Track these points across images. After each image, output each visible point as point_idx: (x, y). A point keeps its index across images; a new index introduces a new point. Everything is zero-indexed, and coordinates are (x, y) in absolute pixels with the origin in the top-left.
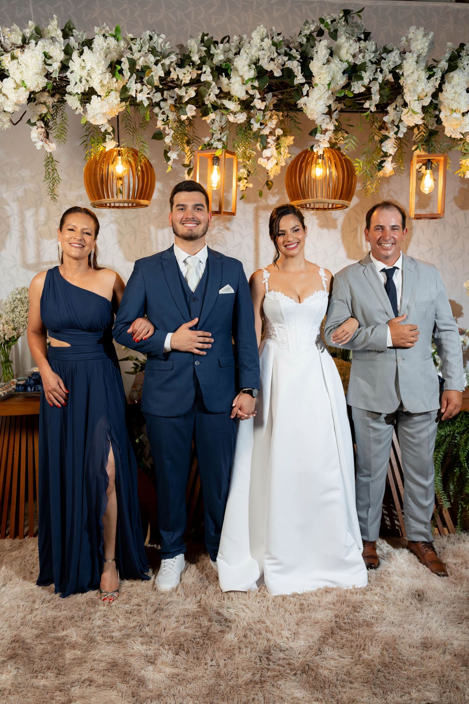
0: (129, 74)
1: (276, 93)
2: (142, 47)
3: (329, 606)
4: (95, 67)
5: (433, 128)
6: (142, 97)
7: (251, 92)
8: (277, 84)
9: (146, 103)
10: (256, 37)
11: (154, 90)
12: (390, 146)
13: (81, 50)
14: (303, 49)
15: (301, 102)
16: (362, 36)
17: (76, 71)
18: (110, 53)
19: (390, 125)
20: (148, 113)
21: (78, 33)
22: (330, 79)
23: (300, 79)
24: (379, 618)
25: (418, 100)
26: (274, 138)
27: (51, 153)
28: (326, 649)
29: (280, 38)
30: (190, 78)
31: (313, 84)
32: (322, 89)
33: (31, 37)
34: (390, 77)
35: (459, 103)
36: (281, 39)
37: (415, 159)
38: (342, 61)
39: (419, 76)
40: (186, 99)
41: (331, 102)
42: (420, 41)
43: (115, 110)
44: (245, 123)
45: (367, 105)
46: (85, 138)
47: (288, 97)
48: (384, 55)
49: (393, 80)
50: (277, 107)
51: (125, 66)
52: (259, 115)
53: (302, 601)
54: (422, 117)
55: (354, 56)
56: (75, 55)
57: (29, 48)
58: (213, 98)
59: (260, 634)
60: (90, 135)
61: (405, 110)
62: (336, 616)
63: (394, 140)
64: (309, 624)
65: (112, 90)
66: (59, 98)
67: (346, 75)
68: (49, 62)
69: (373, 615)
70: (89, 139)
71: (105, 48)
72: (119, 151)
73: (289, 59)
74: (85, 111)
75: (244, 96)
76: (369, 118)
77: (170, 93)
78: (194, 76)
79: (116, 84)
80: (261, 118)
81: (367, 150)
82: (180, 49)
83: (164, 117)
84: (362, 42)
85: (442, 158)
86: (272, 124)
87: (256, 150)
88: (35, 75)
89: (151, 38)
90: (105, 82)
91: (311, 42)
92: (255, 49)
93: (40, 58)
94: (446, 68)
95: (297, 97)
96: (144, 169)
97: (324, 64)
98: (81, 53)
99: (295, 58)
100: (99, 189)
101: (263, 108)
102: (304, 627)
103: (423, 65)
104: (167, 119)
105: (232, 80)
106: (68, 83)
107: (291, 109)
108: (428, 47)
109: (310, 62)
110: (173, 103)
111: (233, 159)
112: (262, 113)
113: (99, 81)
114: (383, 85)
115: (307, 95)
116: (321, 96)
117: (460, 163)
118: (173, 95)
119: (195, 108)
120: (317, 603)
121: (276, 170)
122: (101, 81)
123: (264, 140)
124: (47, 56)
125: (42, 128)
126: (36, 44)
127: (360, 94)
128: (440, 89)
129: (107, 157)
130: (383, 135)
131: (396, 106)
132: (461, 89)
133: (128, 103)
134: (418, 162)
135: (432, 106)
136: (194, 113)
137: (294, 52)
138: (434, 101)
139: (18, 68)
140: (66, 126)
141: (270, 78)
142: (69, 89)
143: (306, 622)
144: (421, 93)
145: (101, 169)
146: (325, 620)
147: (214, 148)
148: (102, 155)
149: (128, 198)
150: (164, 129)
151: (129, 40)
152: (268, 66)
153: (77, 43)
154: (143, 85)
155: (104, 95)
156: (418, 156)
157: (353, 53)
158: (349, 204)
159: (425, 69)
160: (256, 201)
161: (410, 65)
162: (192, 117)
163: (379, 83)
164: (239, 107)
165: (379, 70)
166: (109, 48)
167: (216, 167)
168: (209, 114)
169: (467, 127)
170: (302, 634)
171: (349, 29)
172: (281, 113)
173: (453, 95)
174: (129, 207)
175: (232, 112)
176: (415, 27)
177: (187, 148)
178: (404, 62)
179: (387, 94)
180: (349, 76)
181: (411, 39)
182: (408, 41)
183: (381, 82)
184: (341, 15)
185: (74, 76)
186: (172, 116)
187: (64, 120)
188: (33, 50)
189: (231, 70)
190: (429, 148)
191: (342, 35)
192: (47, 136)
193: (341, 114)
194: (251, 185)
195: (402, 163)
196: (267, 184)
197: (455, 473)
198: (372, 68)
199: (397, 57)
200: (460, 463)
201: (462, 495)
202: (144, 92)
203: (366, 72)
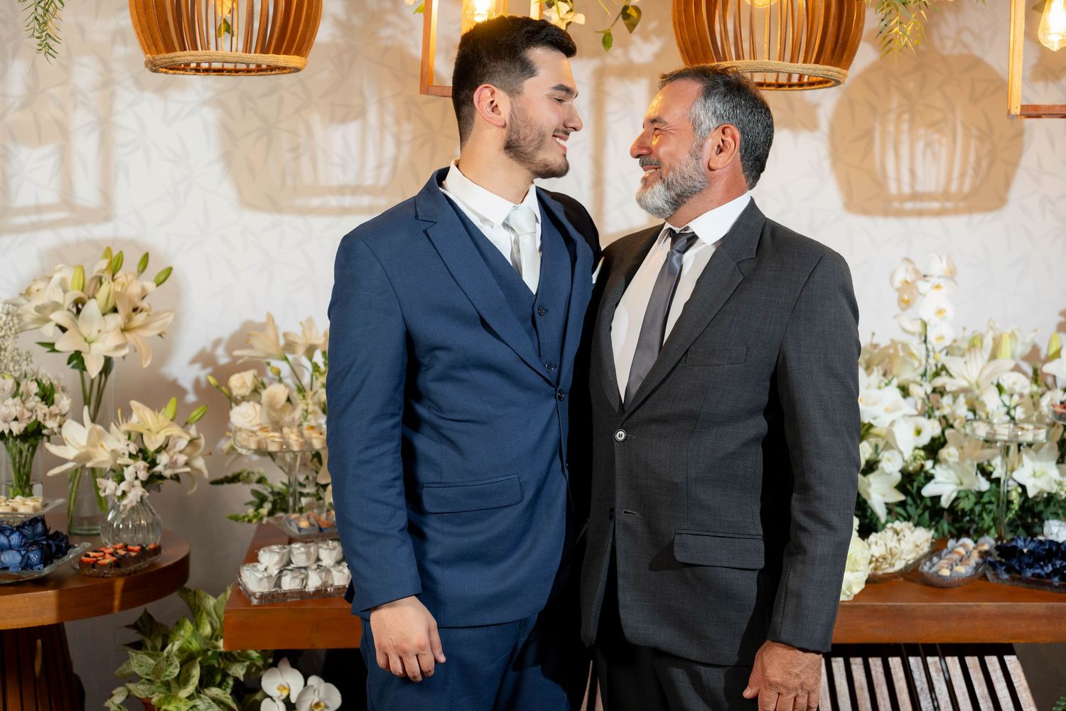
100: (167, 23)
149: (247, 49)
158: (845, 76)
174: (248, 71)
194: (580, 19)
196: (625, 13)
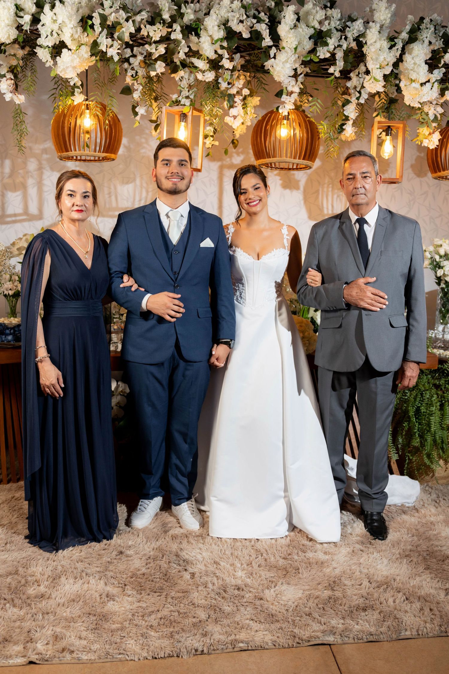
0: (100, 29)
1: (243, 54)
2: (113, 3)
4: (66, 20)
5: (393, 97)
6: (113, 52)
7: (220, 52)
8: (245, 46)
9: (116, 58)
11: (124, 46)
12: (351, 110)
13: (52, 4)
14: (271, 12)
15: (268, 64)
16: (329, 4)
17: (47, 24)
18: (82, 7)
19: (353, 91)
20: (118, 68)
22: (297, 43)
23: (267, 41)
25: (380, 68)
26: (241, 98)
27: (19, 105)
30: (160, 35)
31: (280, 47)
32: (289, 51)
34: (354, 45)
35: (418, 74)
36: (250, 2)
37: (376, 125)
38: (309, 27)
39: (381, 45)
40: (156, 55)
41: (297, 65)
42: (382, 12)
43: (85, 64)
44: (214, 81)
45: (331, 70)
46: (54, 91)
47: (255, 58)
48: (349, 23)
49: (356, 48)
50: (245, 68)
51: (97, 21)
52: (227, 75)
54: (383, 85)
55: (320, 23)
56: (47, 8)
58: (182, 56)
60: (58, 89)
61: (368, 78)
63: (355, 105)
65: (82, 44)
66: (29, 51)
67: (312, 40)
68: (20, 14)
70: (57, 92)
71: (76, 3)
72: (87, 105)
73: (257, 22)
74: (55, 63)
75: (213, 56)
76: (333, 83)
77: (140, 49)
78: (164, 34)
79: (87, 39)
80: (229, 77)
81: (330, 114)
82: (151, 7)
83: (133, 72)
84: (328, 9)
85: (401, 126)
86: (240, 83)
87: (223, 108)
88: (6, 27)
90: (76, 36)
91: (279, 6)
92: (224, 10)
93: (11, 10)
94: (407, 40)
95: (265, 59)
96: (112, 123)
97: (291, 29)
98: (53, 7)
99: (264, 21)
100: (66, 141)
101: (231, 68)
103: (385, 35)
104: (137, 75)
105: (202, 40)
106: (39, 36)
107: (258, 71)
108: (390, 18)
109: (278, 26)
110: (143, 59)
111: (200, 116)
112: (229, 72)
113: (70, 35)
114: (347, 53)
115: (274, 57)
117: (418, 131)
118: (142, 52)
119: (164, 65)
121: (242, 129)
122: (72, 36)
123: (231, 99)
124: (18, 8)
125: (12, 79)
127: (325, 60)
128: (400, 59)
129: (75, 111)
130: (346, 100)
131: (359, 73)
132: (420, 60)
133: (98, 57)
134: (379, 128)
135: (393, 76)
136: (163, 70)
137: (262, 15)
138: (394, 70)
140: (35, 79)
141: (239, 39)
142: (40, 41)
144: (383, 62)
145: (69, 123)
147: (181, 105)
148: (71, 109)
149: (96, 151)
150: (133, 84)
152: (237, 28)
154: (113, 41)
155: (75, 48)
156: (379, 122)
157: (319, 20)
158: (313, 165)
159: (387, 39)
161: (373, 34)
162: (161, 73)
163: (344, 50)
164: (208, 65)
165: (343, 37)
166: (80, 3)
167: (183, 124)
168: (177, 71)
169: (425, 97)
172: (249, 74)
173: (413, 65)
174: (95, 161)
175: (201, 70)
177: (155, 104)
178: (368, 31)
179: (351, 61)
180: (315, 41)
181: (375, 10)
182: (372, 11)
183: (345, 49)
185: (46, 29)
186: (141, 72)
187: (34, 72)
188: (5, 2)
190: (389, 116)
191: (309, 1)
192: (16, 88)
193: (306, 77)
194: (217, 143)
195: (363, 128)
196: (233, 142)
197: (404, 427)
198: (336, 35)
199: (360, 26)
200: (409, 417)
201: (409, 447)
202: (114, 47)
203: (331, 38)
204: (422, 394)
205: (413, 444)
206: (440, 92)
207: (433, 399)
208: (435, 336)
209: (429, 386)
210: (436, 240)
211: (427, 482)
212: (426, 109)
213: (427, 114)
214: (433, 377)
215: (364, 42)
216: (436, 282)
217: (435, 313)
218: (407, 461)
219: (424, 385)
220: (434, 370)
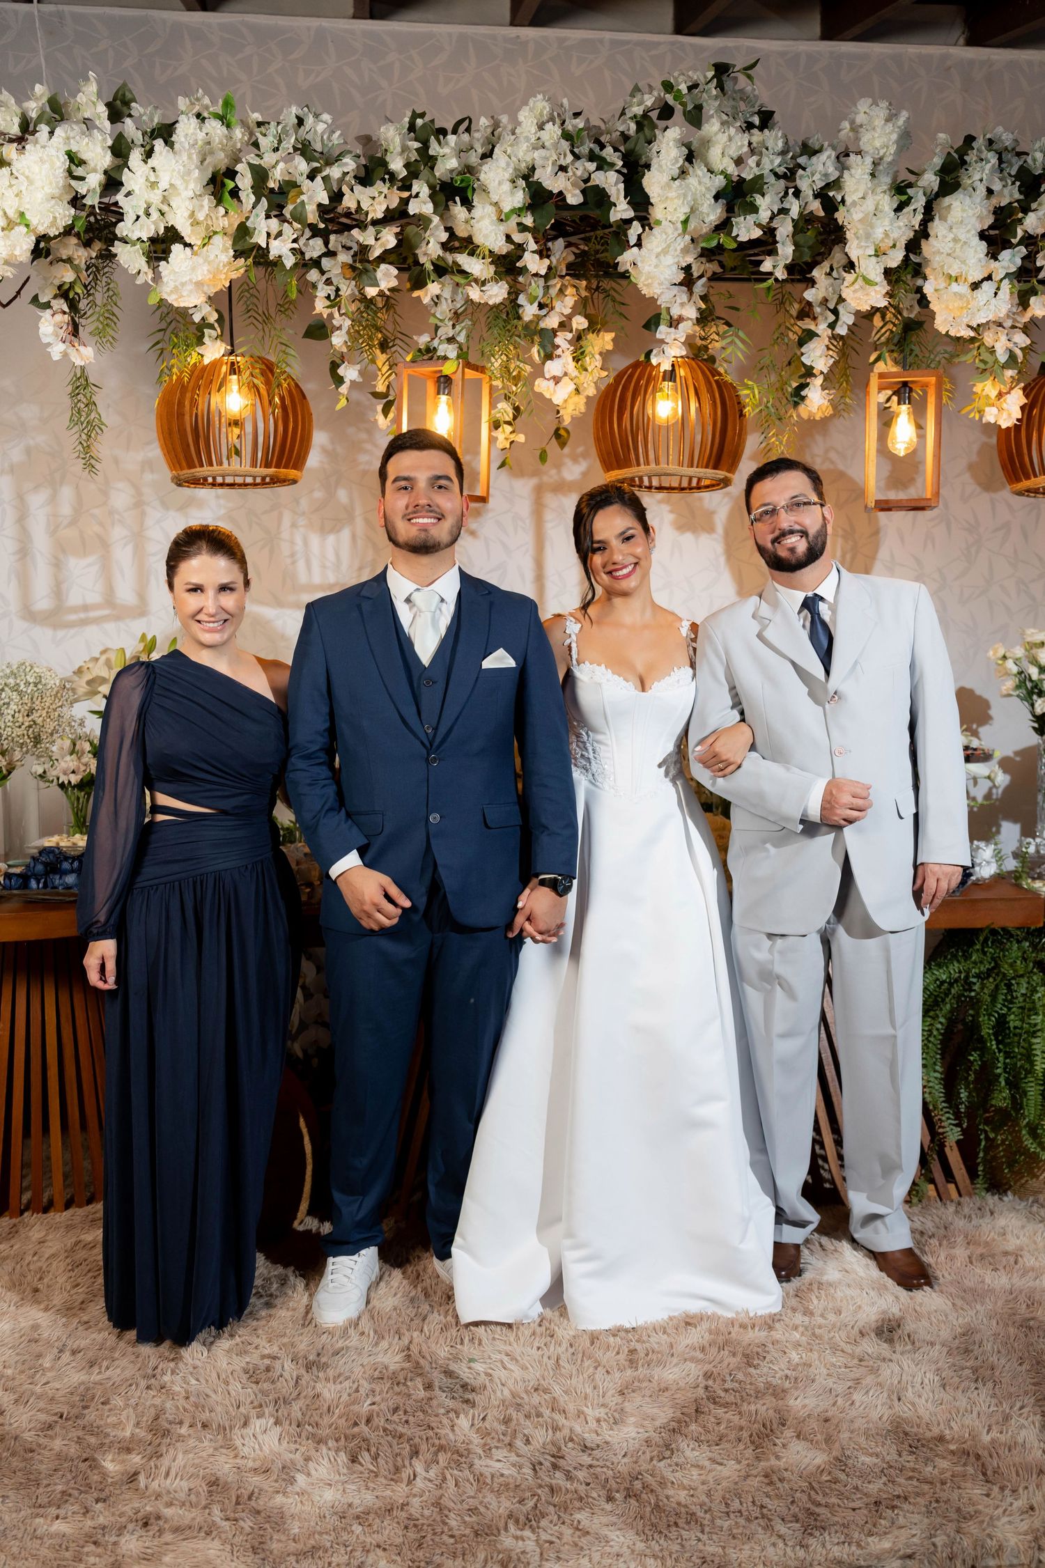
0: (253, 198)
1: (573, 239)
2: (280, 141)
3: (693, 1353)
4: (178, 183)
5: (912, 316)
6: (281, 249)
7: (518, 238)
8: (574, 221)
9: (289, 262)
10: (527, 119)
11: (308, 233)
12: (818, 352)
13: (148, 148)
14: (630, 145)
15: (626, 259)
16: (756, 120)
17: (137, 191)
18: (212, 153)
19: (818, 309)
20: (294, 282)
21: (142, 110)
22: (688, 210)
23: (622, 210)
24: (800, 1378)
25: (877, 256)
26: (569, 336)
27: (83, 369)
28: (683, 1445)
29: (580, 123)
30: (384, 207)
31: (652, 221)
32: (670, 231)
33: (39, 120)
34: (816, 206)
35: (964, 262)
36: (581, 126)
37: (874, 382)
38: (712, 173)
39: (878, 204)
40: (377, 252)
41: (689, 259)
42: (878, 130)
43: (223, 276)
44: (507, 303)
45: (767, 266)
46: (160, 336)
47: (598, 247)
48: (802, 160)
49: (822, 214)
50: (575, 270)
51: (245, 181)
52: (537, 288)
53: (633, 1345)
54: (884, 291)
55: (739, 161)
56: (135, 157)
57: (36, 142)
58: (434, 249)
59: (539, 1415)
60: (168, 332)
61: (849, 278)
62: (708, 1376)
63: (826, 342)
64: (648, 1393)
65: (215, 233)
66: (100, 250)
67: (721, 201)
68: (79, 171)
69: (787, 1372)
70: (166, 338)
71: (200, 143)
72: (233, 364)
73: (599, 168)
74: (157, 277)
75: (501, 247)
76: (772, 293)
77: (343, 239)
78: (394, 204)
79: (225, 220)
80: (540, 292)
81: (768, 362)
82: (364, 145)
83: (330, 290)
84: (755, 131)
85: (933, 380)
86: (565, 305)
87: (530, 361)
88: (48, 200)
89: (300, 122)
90: (201, 216)
91: (646, 130)
92: (524, 146)
93: (58, 164)
94: (936, 189)
95: (617, 249)
96: (287, 402)
97: (674, 179)
98: (149, 154)
99: (612, 165)
100: (188, 444)
101: (543, 272)
102: (637, 1399)
103: (886, 181)
104: (337, 295)
105: (477, 212)
106: (120, 217)
107: (607, 275)
108: (897, 142)
109: (643, 174)
110: (350, 261)
111: (480, 380)
112: (541, 282)
113: (187, 214)
114: (801, 224)
115: (639, 244)
116: (669, 246)
117: (972, 389)
118: (349, 244)
119: (396, 272)
120: (665, 1349)
121: (576, 404)
122: (192, 214)
123: (546, 339)
124: (74, 159)
125: (64, 313)
126: (52, 133)
127: (753, 243)
128: (923, 233)
129: (206, 378)
130: (804, 330)
131: (832, 269)
132: (968, 231)
133: (250, 260)
134: (881, 389)
135: (910, 269)
136: (394, 283)
137: (608, 153)
138: (912, 256)
139: (11, 186)
140: (116, 310)
141: (558, 207)
142: (122, 229)
143: (640, 1388)
144: (882, 240)
145: (194, 403)
146: (682, 1384)
147: (439, 358)
148: (196, 373)
149: (254, 464)
150: (331, 316)
151: (253, 125)
152: (552, 183)
153: (140, 133)
154: (282, 222)
155: (199, 243)
156: (881, 376)
157: (735, 156)
159: (890, 190)
160: (535, 473)
161: (858, 182)
162: (392, 290)
163: (793, 220)
164: (492, 269)
165: (791, 191)
166: (209, 143)
167: (444, 398)
168: (426, 284)
169: (982, 313)
170: (632, 1415)
171: (728, 105)
172: (584, 283)
173: (951, 245)
174: (255, 485)
175: (476, 281)
176: (870, 101)
177: (381, 358)
178: (846, 173)
179: (811, 243)
180: (728, 204)
181: (861, 126)
182: (855, 129)
183: (796, 217)
184: (710, 74)
185: (134, 203)
186: (347, 289)
187: (112, 296)
188: (44, 147)
189: (474, 190)
190: (905, 358)
191: (712, 116)
192: (75, 332)
193: (713, 284)
194: (521, 438)
195: (845, 390)
196: (557, 434)
197: (972, 1063)
198: (775, 187)
199: (829, 163)
200: (981, 1040)
201: (986, 1111)
202: (284, 237)
203: (763, 195)
204: (1009, 986)
205: (993, 1102)
206: (1017, 301)
207: (1036, 996)
208: (1038, 851)
209: (1026, 967)
210: (1029, 631)
211: (1036, 1193)
212: (988, 338)
213: (992, 351)
214: (1034, 946)
215: (839, 199)
216: (1034, 728)
217: (1036, 798)
218: (983, 1143)
219: (1012, 965)
220: (1036, 930)
